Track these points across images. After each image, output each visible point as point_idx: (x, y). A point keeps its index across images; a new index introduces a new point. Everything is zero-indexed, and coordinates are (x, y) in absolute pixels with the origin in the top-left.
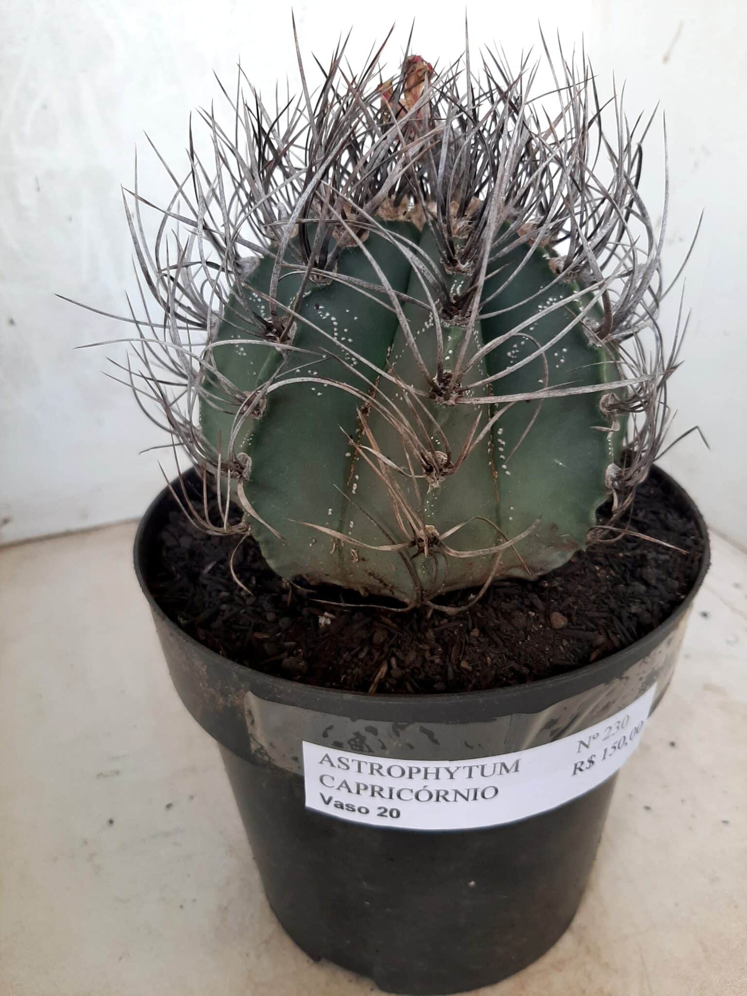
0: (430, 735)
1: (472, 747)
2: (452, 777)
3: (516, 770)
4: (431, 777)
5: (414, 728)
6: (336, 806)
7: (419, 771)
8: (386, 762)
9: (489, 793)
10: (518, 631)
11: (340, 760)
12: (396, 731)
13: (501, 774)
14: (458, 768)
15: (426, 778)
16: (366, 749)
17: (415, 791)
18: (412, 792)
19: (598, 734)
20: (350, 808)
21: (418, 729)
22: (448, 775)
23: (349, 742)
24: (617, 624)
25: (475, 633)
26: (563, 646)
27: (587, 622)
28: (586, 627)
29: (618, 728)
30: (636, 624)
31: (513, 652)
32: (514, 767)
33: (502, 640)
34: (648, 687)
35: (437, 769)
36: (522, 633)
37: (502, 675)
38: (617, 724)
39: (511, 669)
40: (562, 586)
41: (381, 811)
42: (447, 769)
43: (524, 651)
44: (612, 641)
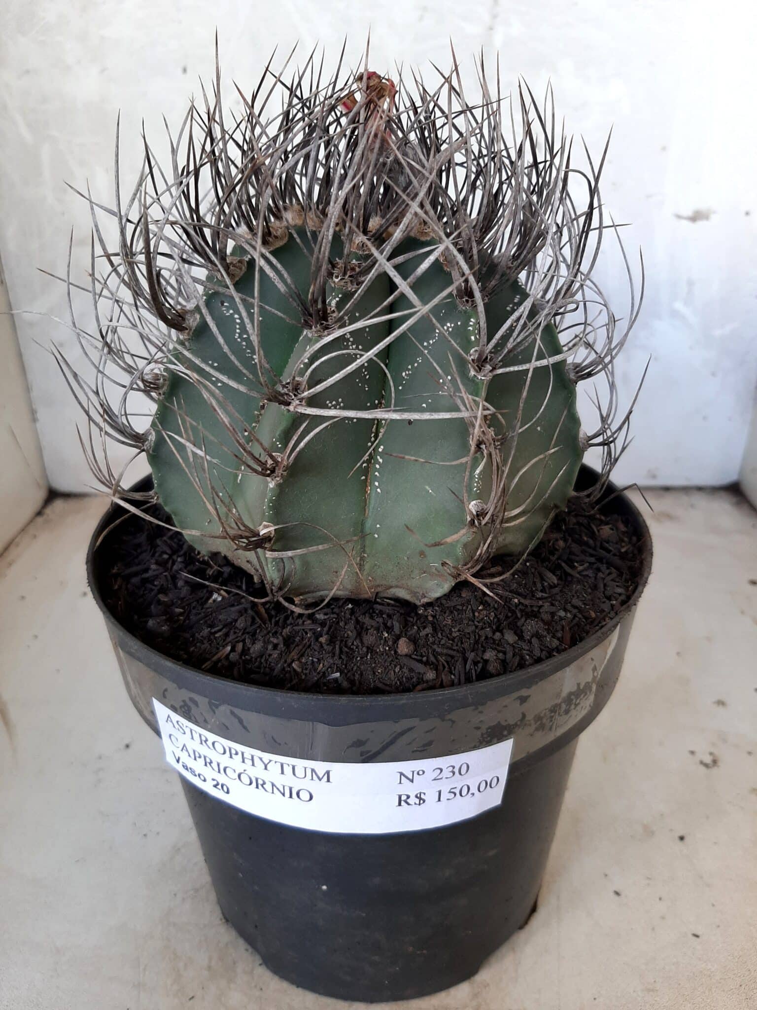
0: (241, 721)
1: (280, 744)
2: (266, 768)
3: (328, 780)
4: (249, 762)
5: (224, 709)
6: (183, 766)
7: (237, 754)
8: (212, 737)
9: (305, 796)
10: (363, 647)
11: (177, 722)
12: (213, 707)
13: (312, 779)
14: (270, 761)
15: (243, 762)
16: (193, 718)
17: (237, 772)
18: (235, 771)
19: (424, 772)
20: (193, 772)
21: (228, 712)
22: (263, 767)
23: (181, 707)
24: (459, 665)
25: (323, 640)
26: (394, 672)
27: (431, 655)
28: (427, 660)
29: (454, 773)
30: (479, 670)
31: (346, 665)
32: (326, 777)
33: (341, 652)
34: (495, 740)
35: (252, 757)
36: (365, 649)
37: (325, 684)
38: (451, 769)
39: (336, 680)
40: (434, 617)
41: (215, 783)
42: (261, 759)
43: (358, 667)
44: (442, 680)
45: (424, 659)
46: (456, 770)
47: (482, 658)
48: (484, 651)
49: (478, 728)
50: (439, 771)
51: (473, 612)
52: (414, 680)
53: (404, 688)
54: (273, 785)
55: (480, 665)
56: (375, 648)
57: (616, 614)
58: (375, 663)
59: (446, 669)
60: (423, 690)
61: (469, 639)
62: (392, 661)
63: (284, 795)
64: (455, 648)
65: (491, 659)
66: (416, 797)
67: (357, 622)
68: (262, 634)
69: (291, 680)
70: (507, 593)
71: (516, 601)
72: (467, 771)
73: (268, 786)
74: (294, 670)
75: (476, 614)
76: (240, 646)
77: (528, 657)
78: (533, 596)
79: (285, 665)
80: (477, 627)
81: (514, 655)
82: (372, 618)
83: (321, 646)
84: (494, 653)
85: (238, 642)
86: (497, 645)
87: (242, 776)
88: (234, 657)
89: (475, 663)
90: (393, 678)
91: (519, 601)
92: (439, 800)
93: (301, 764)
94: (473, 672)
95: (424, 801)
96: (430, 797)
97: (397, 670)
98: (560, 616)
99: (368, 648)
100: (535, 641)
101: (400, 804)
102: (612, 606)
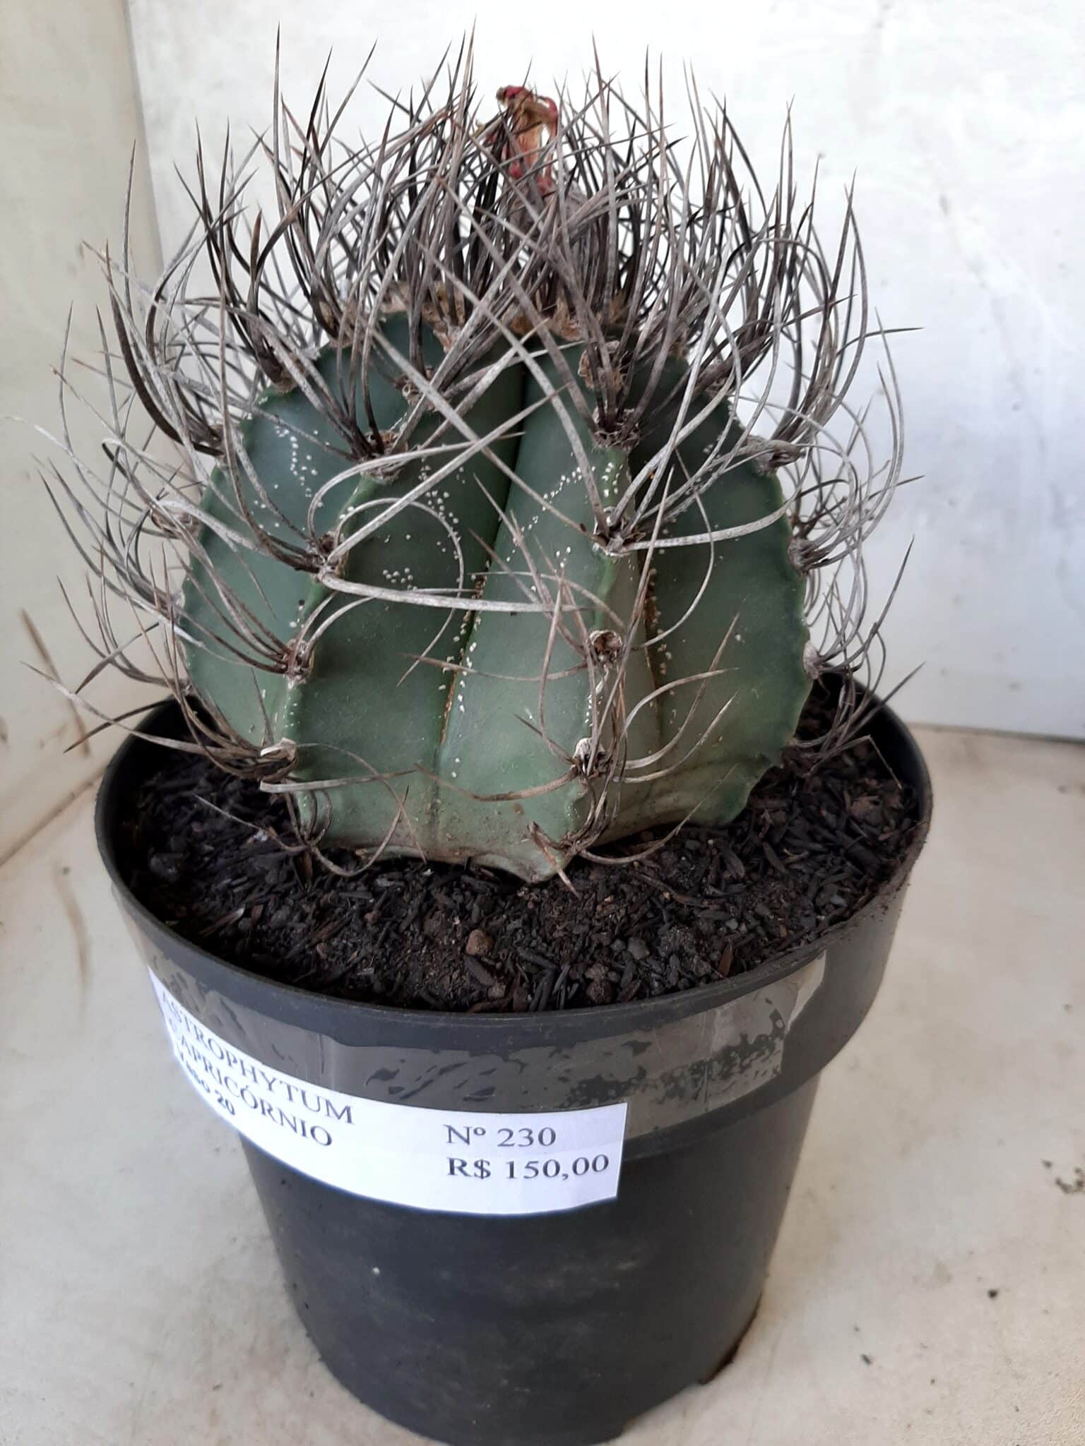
0: (234, 1017)
1: (283, 1058)
2: (270, 1088)
3: (349, 1120)
4: (250, 1076)
5: (212, 995)
6: (188, 1067)
7: (235, 1060)
8: (205, 1031)
9: (321, 1136)
10: (420, 934)
11: (173, 1005)
12: (202, 991)
13: (328, 1114)
14: (275, 1079)
15: (244, 1073)
16: (185, 1002)
17: (240, 1088)
18: (236, 1085)
20: (197, 1077)
21: (219, 1001)
22: (267, 1086)
23: (172, 985)
24: (544, 983)
25: (369, 916)
26: (451, 977)
27: (509, 962)
28: (503, 967)
29: (532, 1141)
30: (573, 992)
31: (388, 959)
32: (345, 1114)
33: (387, 937)
34: (596, 1101)
35: (253, 1069)
36: (421, 939)
37: (352, 982)
38: (526, 1134)
39: (368, 978)
40: (536, 904)
41: (219, 1097)
42: (263, 1074)
43: (405, 963)
44: (512, 1000)
45: (498, 965)
46: (535, 1136)
47: (584, 976)
48: (590, 966)
49: (564, 1080)
50: (507, 1134)
51: (596, 904)
52: (474, 994)
53: (457, 1005)
54: (281, 1114)
55: (576, 986)
56: (437, 939)
57: (819, 936)
58: (431, 961)
59: (524, 985)
60: (483, 1011)
61: (574, 944)
62: (454, 961)
63: (295, 1129)
64: (548, 955)
65: (597, 980)
66: (476, 1165)
67: (428, 896)
68: (294, 897)
69: (308, 968)
70: (659, 883)
71: (667, 895)
72: (553, 1140)
73: (275, 1113)
74: (318, 955)
75: (599, 908)
76: (258, 911)
77: (656, 984)
78: (701, 891)
79: (307, 946)
80: (591, 927)
81: (635, 978)
82: (449, 895)
83: (364, 926)
84: (603, 970)
85: (258, 904)
86: (613, 961)
87: (246, 1093)
88: (245, 925)
89: (569, 981)
90: (446, 987)
91: (671, 896)
92: (512, 1175)
93: (313, 1090)
94: (563, 994)
95: (489, 1174)
96: (498, 1167)
97: (455, 975)
98: (728, 929)
99: (426, 938)
100: (674, 961)
101: (452, 1172)
102: (818, 922)
